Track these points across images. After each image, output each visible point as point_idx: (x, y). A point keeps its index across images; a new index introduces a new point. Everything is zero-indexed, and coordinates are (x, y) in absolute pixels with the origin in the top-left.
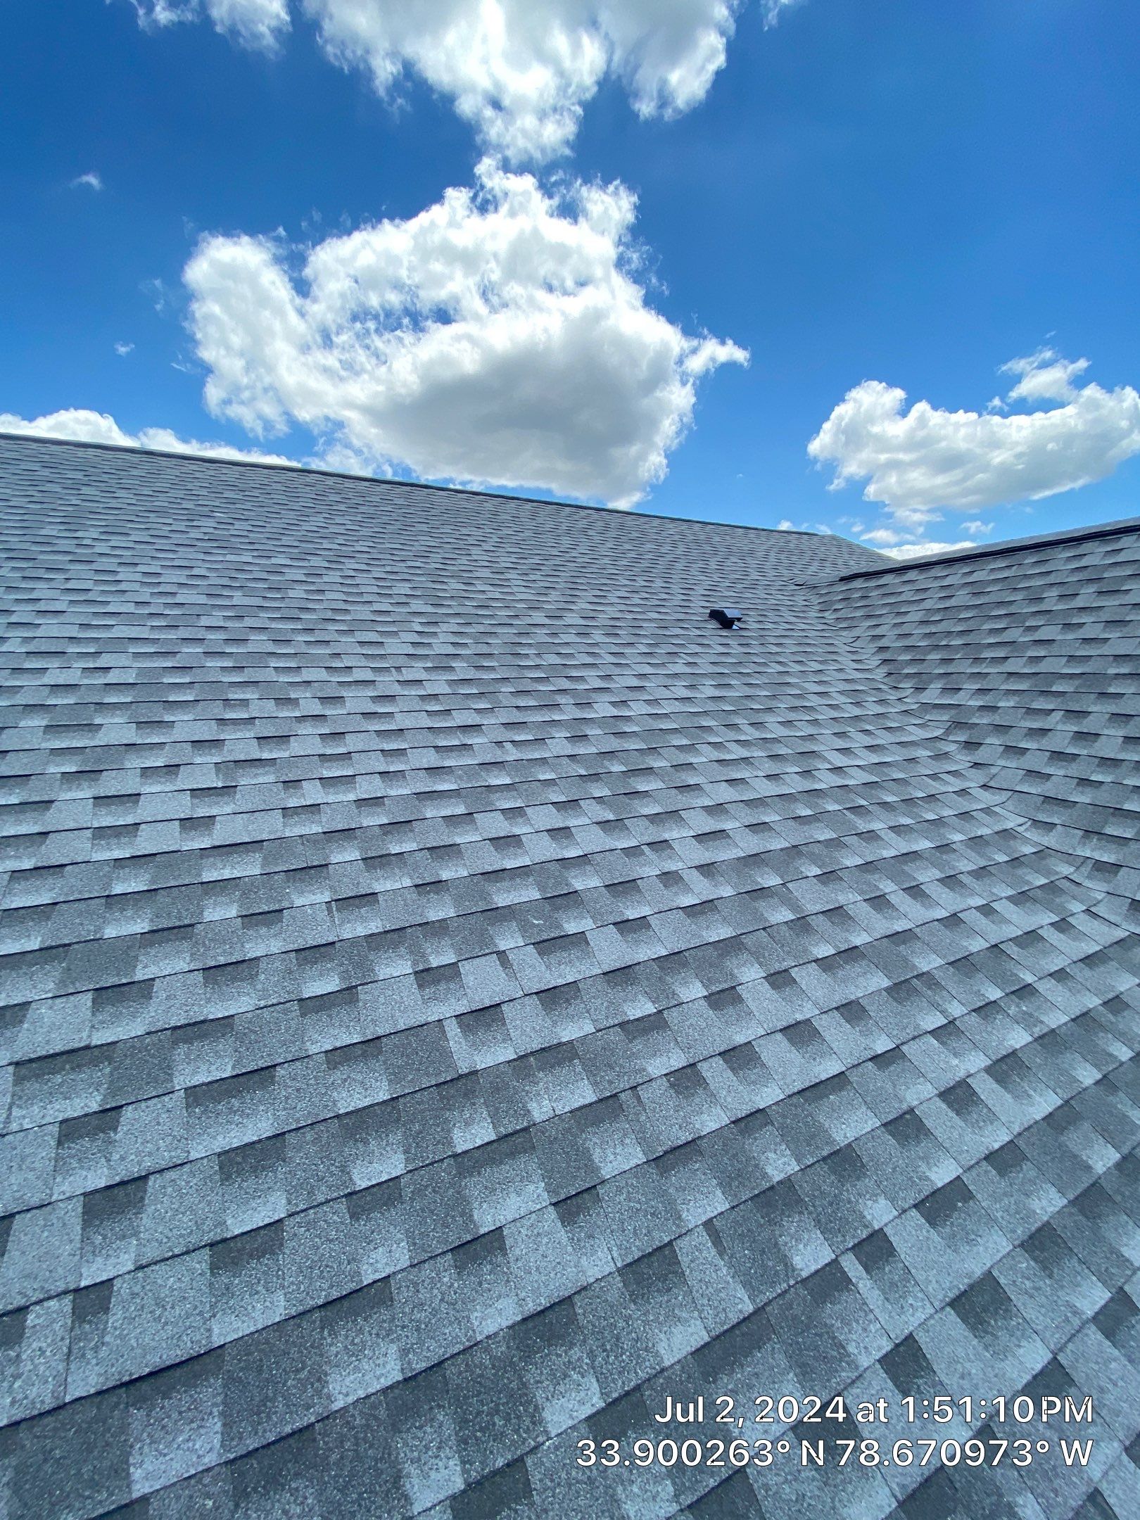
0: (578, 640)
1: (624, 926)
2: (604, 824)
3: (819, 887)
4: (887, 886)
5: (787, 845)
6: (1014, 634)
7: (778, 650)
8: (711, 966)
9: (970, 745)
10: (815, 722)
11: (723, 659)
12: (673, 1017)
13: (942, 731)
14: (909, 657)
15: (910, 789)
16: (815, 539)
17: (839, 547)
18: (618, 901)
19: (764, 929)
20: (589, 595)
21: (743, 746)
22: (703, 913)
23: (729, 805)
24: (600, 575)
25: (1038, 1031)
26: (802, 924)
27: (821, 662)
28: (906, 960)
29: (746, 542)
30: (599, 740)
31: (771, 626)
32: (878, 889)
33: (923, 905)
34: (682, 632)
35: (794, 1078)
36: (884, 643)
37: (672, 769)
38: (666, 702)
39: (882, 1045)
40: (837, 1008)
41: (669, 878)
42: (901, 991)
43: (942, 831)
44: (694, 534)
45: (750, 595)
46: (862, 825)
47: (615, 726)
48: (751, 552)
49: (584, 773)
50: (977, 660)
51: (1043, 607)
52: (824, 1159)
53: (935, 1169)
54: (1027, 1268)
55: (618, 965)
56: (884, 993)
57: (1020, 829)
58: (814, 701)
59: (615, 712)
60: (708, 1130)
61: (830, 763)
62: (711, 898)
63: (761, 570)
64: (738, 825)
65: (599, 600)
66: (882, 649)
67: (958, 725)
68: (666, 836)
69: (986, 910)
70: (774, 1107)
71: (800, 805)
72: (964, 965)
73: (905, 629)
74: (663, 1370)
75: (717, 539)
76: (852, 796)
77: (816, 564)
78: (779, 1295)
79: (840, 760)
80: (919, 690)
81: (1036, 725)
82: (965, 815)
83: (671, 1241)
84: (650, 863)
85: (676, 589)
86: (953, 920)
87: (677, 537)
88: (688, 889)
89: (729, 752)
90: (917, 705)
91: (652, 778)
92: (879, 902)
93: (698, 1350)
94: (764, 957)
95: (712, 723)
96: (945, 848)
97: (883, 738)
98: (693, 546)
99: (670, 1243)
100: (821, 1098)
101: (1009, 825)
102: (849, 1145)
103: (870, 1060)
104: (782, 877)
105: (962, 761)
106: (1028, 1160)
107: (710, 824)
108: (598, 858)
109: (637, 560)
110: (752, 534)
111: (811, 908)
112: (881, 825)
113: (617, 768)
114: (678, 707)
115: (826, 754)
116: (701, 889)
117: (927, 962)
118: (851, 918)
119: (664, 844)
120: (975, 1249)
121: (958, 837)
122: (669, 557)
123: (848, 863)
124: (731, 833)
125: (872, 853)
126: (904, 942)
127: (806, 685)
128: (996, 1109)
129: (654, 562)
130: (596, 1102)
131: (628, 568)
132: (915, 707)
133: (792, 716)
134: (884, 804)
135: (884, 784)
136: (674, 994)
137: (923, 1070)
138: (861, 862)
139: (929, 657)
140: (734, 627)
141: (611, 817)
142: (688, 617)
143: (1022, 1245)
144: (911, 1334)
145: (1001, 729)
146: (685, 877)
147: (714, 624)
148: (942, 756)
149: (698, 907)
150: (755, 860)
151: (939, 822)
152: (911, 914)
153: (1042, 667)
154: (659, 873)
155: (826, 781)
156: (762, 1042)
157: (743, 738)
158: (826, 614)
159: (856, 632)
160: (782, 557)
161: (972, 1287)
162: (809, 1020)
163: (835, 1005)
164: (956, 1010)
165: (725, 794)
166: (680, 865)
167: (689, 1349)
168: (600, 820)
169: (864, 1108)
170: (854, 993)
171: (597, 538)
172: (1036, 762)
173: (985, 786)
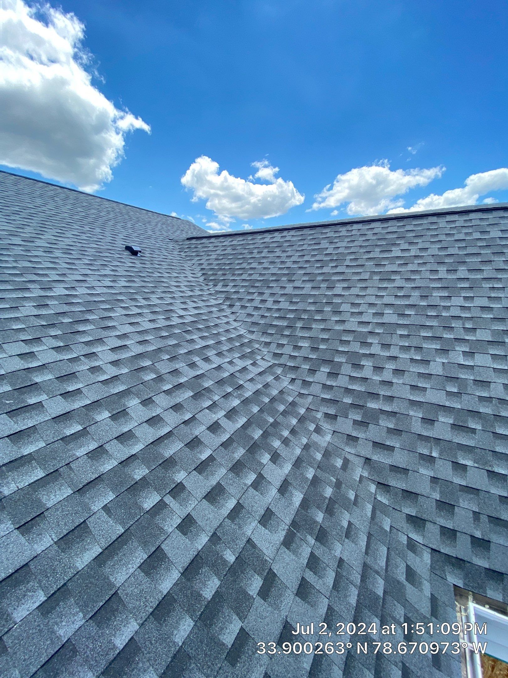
0: (45, 255)
1: (66, 395)
2: (57, 349)
3: (168, 363)
4: (196, 359)
5: (156, 348)
6: (244, 265)
7: (159, 267)
8: (114, 403)
9: (231, 306)
10: (173, 298)
11: (132, 269)
12: (92, 429)
13: (222, 301)
14: (212, 273)
15: (209, 323)
16: (180, 221)
17: (189, 225)
18: (63, 384)
19: (142, 383)
20: (54, 232)
21: (138, 308)
22: (112, 382)
23: (129, 334)
24: (62, 222)
25: (242, 399)
26: (160, 379)
27: (178, 273)
28: (200, 384)
29: (147, 217)
30: (55, 307)
31: (156, 256)
32: (192, 360)
33: (209, 364)
34: (110, 255)
35: (150, 438)
36: (203, 267)
37: (100, 320)
38: (98, 288)
39: (188, 416)
40: (171, 408)
41: (94, 370)
42: (197, 396)
43: (219, 337)
44: (120, 209)
45: (147, 242)
46: (189, 337)
47: (66, 300)
48: (149, 222)
49: (45, 323)
50: (234, 275)
51: (253, 256)
52: (160, 465)
53: (203, 454)
54: (231, 476)
55: (62, 413)
56: (191, 398)
57: (244, 334)
58: (174, 289)
59: (67, 292)
60: (107, 470)
61: (178, 314)
62: (117, 374)
63: (153, 231)
64: (133, 342)
65: (60, 235)
66: (202, 269)
67: (227, 299)
68: (94, 351)
69: (231, 363)
70: (139, 452)
71: (163, 332)
72: (221, 382)
73: (210, 262)
74: (78, 572)
75: (132, 213)
76: (186, 326)
77: (179, 231)
78: (136, 521)
79: (182, 313)
80: (215, 286)
81: (250, 298)
82: (227, 331)
83: (85, 520)
84: (85, 364)
85: (107, 234)
86: (219, 368)
87: (110, 209)
88: (105, 373)
89: (131, 310)
90: (214, 292)
91: (88, 324)
92: (193, 365)
93: (96, 558)
94: (141, 395)
95: (123, 298)
96: (219, 343)
97: (201, 304)
98: (119, 215)
99: (84, 521)
100: (161, 443)
101: (241, 333)
102: (171, 456)
103: (183, 423)
104: (152, 361)
105: (228, 311)
106: (235, 441)
107: (119, 343)
108: (52, 365)
109: (85, 217)
110: (150, 214)
111: (164, 372)
112: (196, 337)
113: (66, 320)
114: (105, 290)
115: (176, 311)
116: (112, 371)
117: (208, 384)
118: (180, 373)
119: (93, 354)
120: (214, 477)
121: (224, 339)
122: (105, 218)
123: (182, 352)
124: (129, 346)
125: (190, 347)
126: (200, 378)
127: (171, 282)
128: (226, 428)
129: (96, 219)
130: (45, 476)
131: (80, 220)
132: (213, 292)
133: (163, 295)
134: (199, 329)
135: (199, 321)
136: (93, 419)
137: (202, 422)
138: (187, 351)
139: (218, 273)
140: (138, 255)
141: (62, 344)
142: (113, 248)
143: (230, 470)
144: (189, 513)
145: (240, 299)
146: (103, 368)
147: (127, 253)
148: (221, 310)
149: (109, 380)
150: (140, 356)
151: (218, 334)
152: (204, 367)
153: (252, 277)
154: (89, 367)
155: (176, 321)
156: (136, 428)
157: (139, 304)
158: (182, 253)
159: (193, 262)
160: (164, 226)
161: (212, 489)
162: (158, 415)
163: (170, 407)
164: (216, 398)
165: (128, 329)
166: (101, 363)
167: (92, 558)
168: (54, 346)
169: (178, 441)
170: (178, 400)
171: (61, 203)
172: (250, 311)
173: (235, 320)
